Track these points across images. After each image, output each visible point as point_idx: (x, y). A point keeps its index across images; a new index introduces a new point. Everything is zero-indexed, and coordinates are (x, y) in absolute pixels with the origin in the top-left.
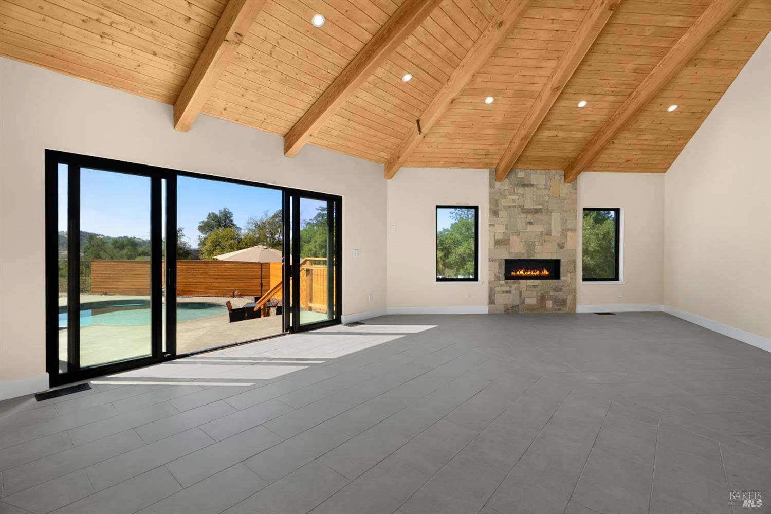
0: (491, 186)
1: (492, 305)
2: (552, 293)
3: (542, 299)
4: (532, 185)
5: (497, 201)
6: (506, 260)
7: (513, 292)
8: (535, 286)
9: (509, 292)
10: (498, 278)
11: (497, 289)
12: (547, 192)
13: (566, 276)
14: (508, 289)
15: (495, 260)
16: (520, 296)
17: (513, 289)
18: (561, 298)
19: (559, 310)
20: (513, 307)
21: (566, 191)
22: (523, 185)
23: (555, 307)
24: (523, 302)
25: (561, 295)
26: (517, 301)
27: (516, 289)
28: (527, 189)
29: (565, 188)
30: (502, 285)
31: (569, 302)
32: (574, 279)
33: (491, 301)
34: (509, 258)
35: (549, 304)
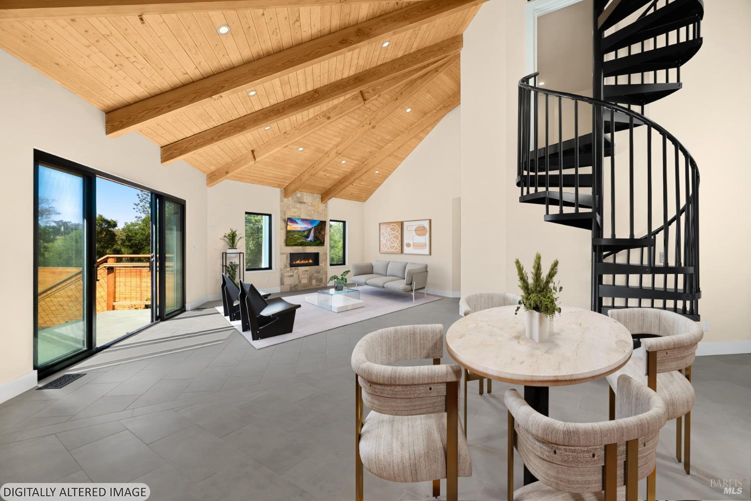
0: (281, 201)
1: (283, 286)
2: (315, 275)
3: (310, 279)
4: (305, 203)
5: (285, 212)
6: (290, 254)
7: (294, 276)
8: (306, 271)
9: (292, 276)
10: (286, 267)
11: (285, 274)
12: (312, 208)
13: (322, 263)
14: (291, 274)
15: (284, 254)
16: (299, 278)
17: (294, 273)
18: (320, 277)
19: (319, 285)
20: (295, 286)
21: (322, 208)
22: (300, 202)
23: (317, 284)
24: (300, 282)
25: (320, 276)
26: (297, 282)
27: (297, 273)
28: (302, 205)
29: (322, 206)
30: (288, 271)
31: (324, 280)
32: (326, 265)
33: (282, 283)
34: (292, 252)
35: (314, 282)
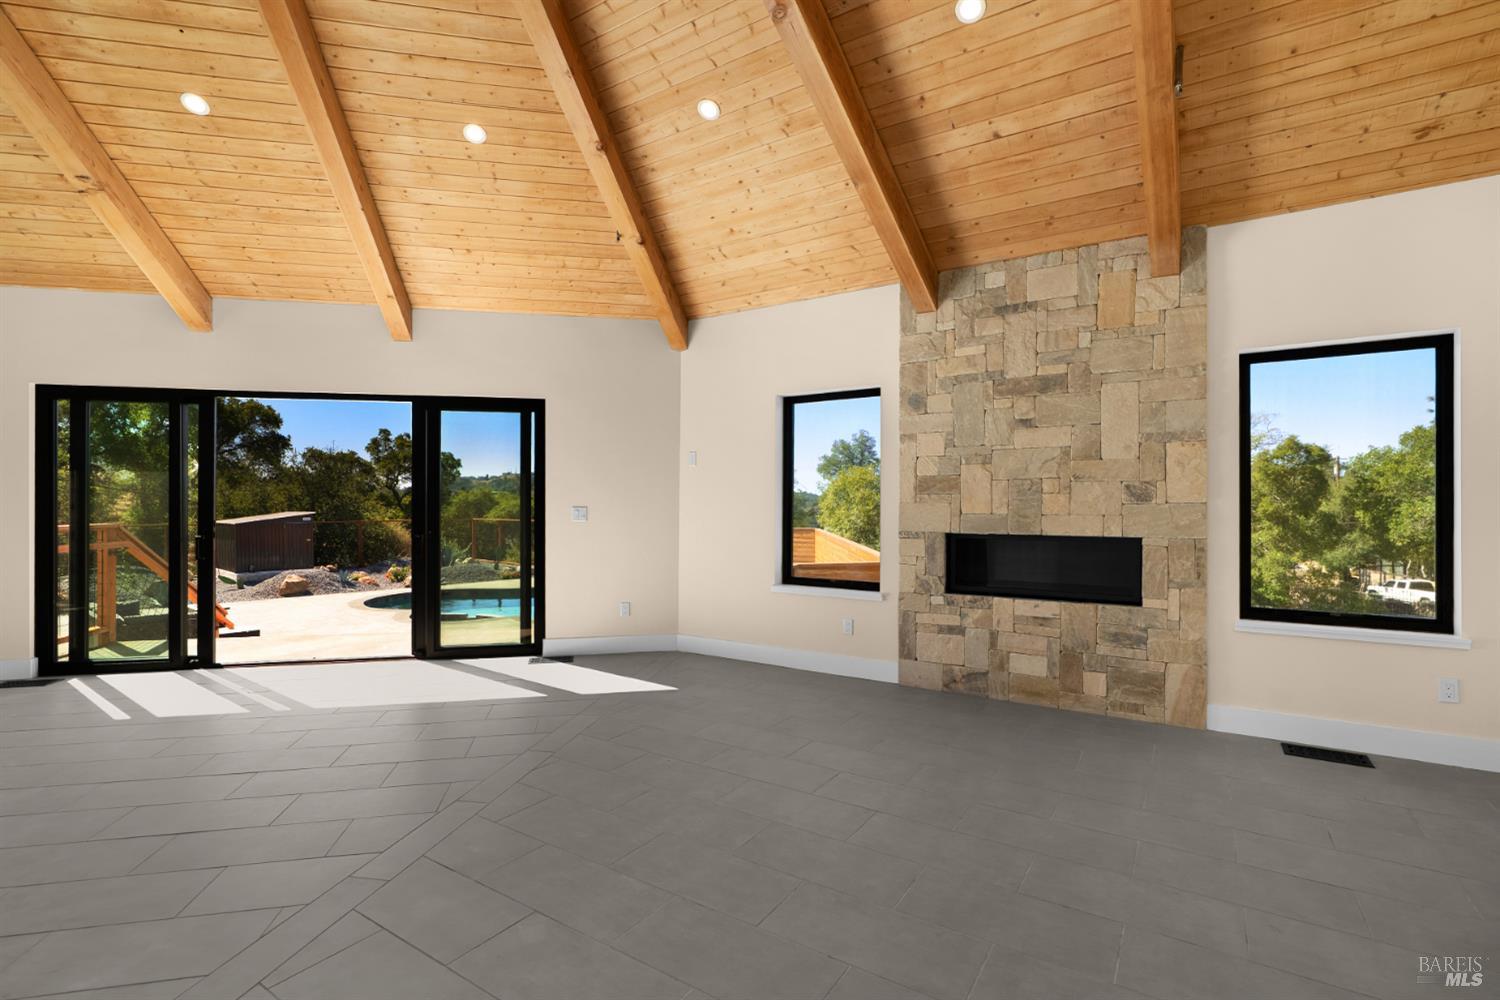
0: (906, 328)
1: (910, 663)
2: (1103, 649)
3: (1070, 662)
4: (1030, 306)
5: (921, 369)
6: (949, 537)
7: (971, 632)
8: (1043, 621)
9: (960, 631)
10: (924, 588)
11: (922, 618)
12: (1085, 318)
13: (1161, 595)
14: (955, 621)
15: (917, 536)
16: (993, 644)
17: (968, 622)
18: (1141, 668)
19: (1136, 708)
20: (971, 676)
21: (1158, 303)
22: (1001, 311)
23: (1117, 695)
24: (1002, 666)
25: (1141, 662)
26: (981, 661)
27: (978, 623)
28: (1012, 318)
29: (1157, 294)
30: (934, 609)
31: (1173, 686)
32: (1199, 606)
33: (907, 651)
34: (955, 530)
35: (1096, 684)
